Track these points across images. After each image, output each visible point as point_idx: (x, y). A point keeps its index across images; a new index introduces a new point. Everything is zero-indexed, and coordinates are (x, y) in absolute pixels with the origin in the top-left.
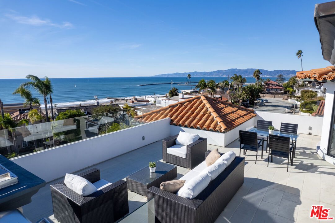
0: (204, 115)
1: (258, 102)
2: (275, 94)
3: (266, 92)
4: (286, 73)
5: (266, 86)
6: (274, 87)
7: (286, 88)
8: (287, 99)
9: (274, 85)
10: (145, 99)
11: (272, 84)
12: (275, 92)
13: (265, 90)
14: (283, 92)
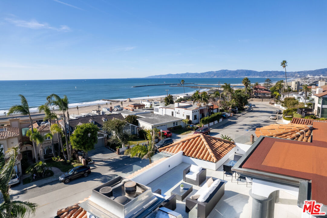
0: (203, 150)
1: (246, 108)
2: (263, 98)
3: (255, 96)
4: (274, 74)
5: (255, 91)
6: (262, 92)
7: (273, 92)
8: (273, 104)
9: (262, 89)
10: (141, 103)
11: (260, 89)
12: (263, 96)
13: (253, 94)
14: (270, 96)
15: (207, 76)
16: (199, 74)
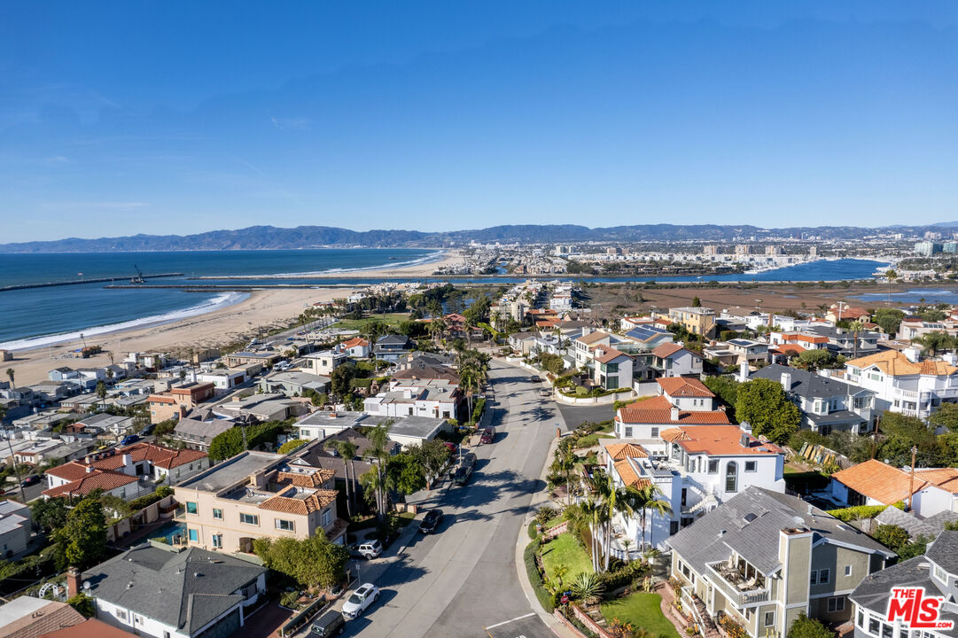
15: (209, 244)
16: (182, 239)
